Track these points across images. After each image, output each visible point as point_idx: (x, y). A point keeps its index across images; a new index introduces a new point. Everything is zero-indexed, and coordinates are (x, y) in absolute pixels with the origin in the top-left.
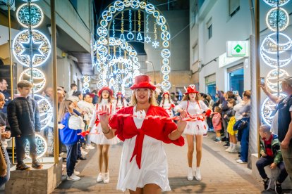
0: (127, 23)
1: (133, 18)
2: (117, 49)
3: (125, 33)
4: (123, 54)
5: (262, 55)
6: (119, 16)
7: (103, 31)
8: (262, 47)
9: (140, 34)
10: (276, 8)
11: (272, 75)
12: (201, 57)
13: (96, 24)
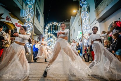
0: (53, 28)
1: (54, 27)
2: (50, 36)
3: (52, 31)
4: (52, 38)
5: (83, 29)
6: (51, 26)
7: (46, 30)
8: (83, 28)
9: (56, 31)
10: (85, 19)
11: (86, 34)
12: (73, 38)
13: (45, 28)
